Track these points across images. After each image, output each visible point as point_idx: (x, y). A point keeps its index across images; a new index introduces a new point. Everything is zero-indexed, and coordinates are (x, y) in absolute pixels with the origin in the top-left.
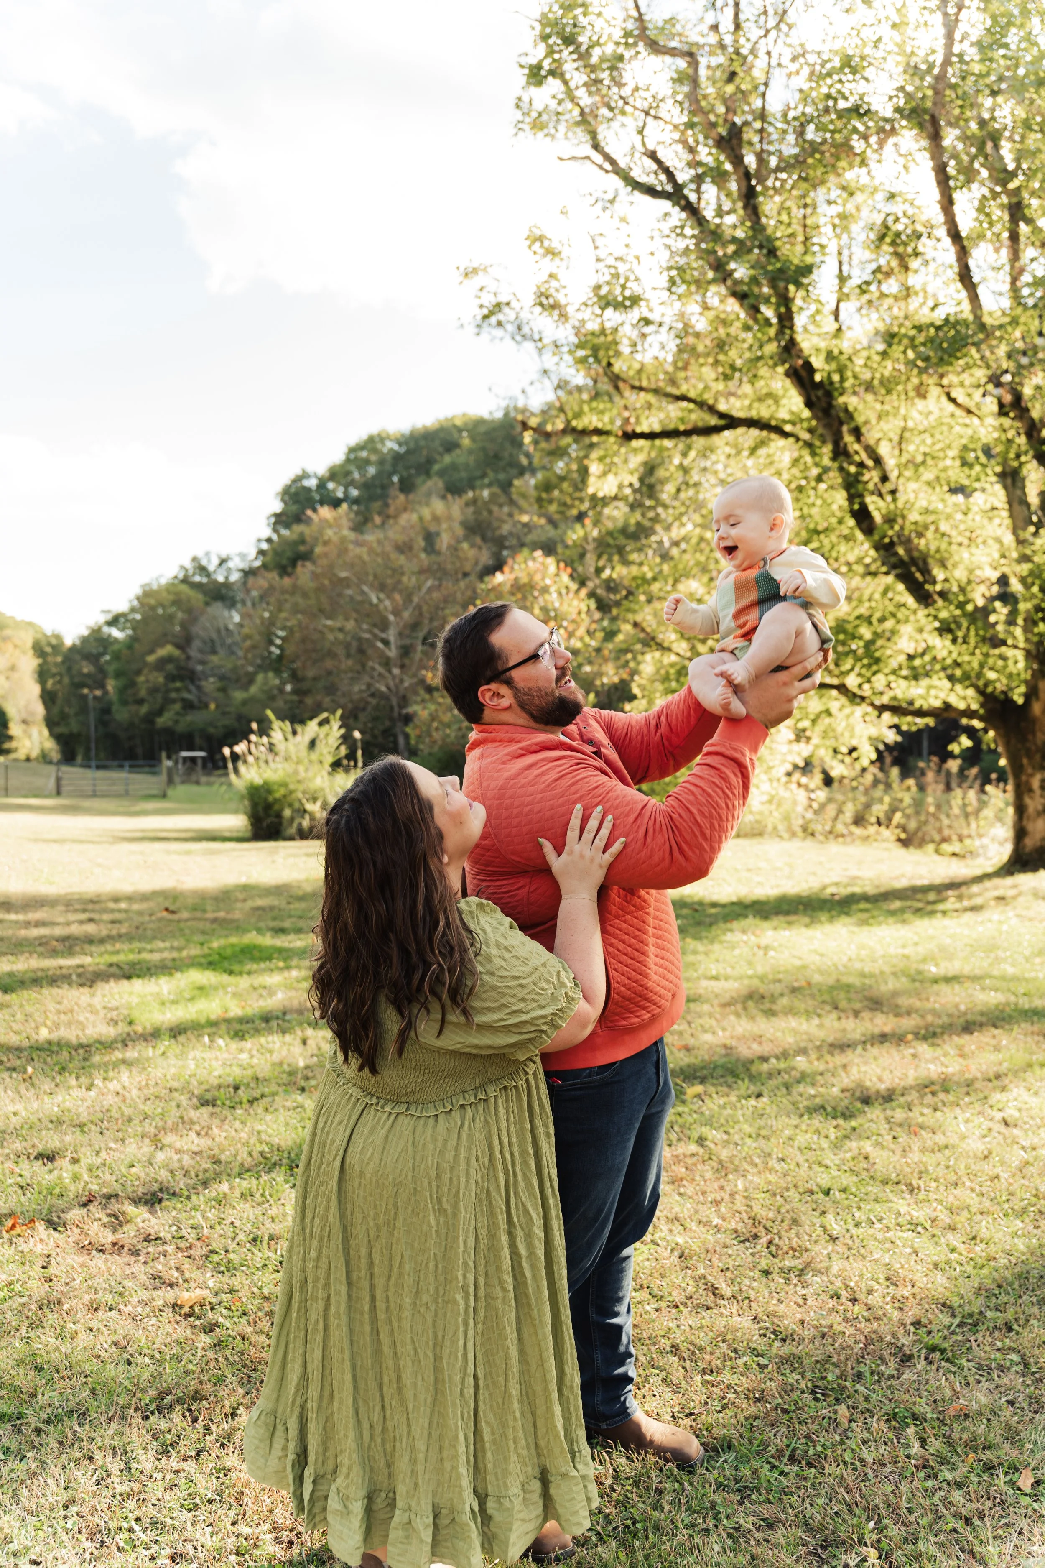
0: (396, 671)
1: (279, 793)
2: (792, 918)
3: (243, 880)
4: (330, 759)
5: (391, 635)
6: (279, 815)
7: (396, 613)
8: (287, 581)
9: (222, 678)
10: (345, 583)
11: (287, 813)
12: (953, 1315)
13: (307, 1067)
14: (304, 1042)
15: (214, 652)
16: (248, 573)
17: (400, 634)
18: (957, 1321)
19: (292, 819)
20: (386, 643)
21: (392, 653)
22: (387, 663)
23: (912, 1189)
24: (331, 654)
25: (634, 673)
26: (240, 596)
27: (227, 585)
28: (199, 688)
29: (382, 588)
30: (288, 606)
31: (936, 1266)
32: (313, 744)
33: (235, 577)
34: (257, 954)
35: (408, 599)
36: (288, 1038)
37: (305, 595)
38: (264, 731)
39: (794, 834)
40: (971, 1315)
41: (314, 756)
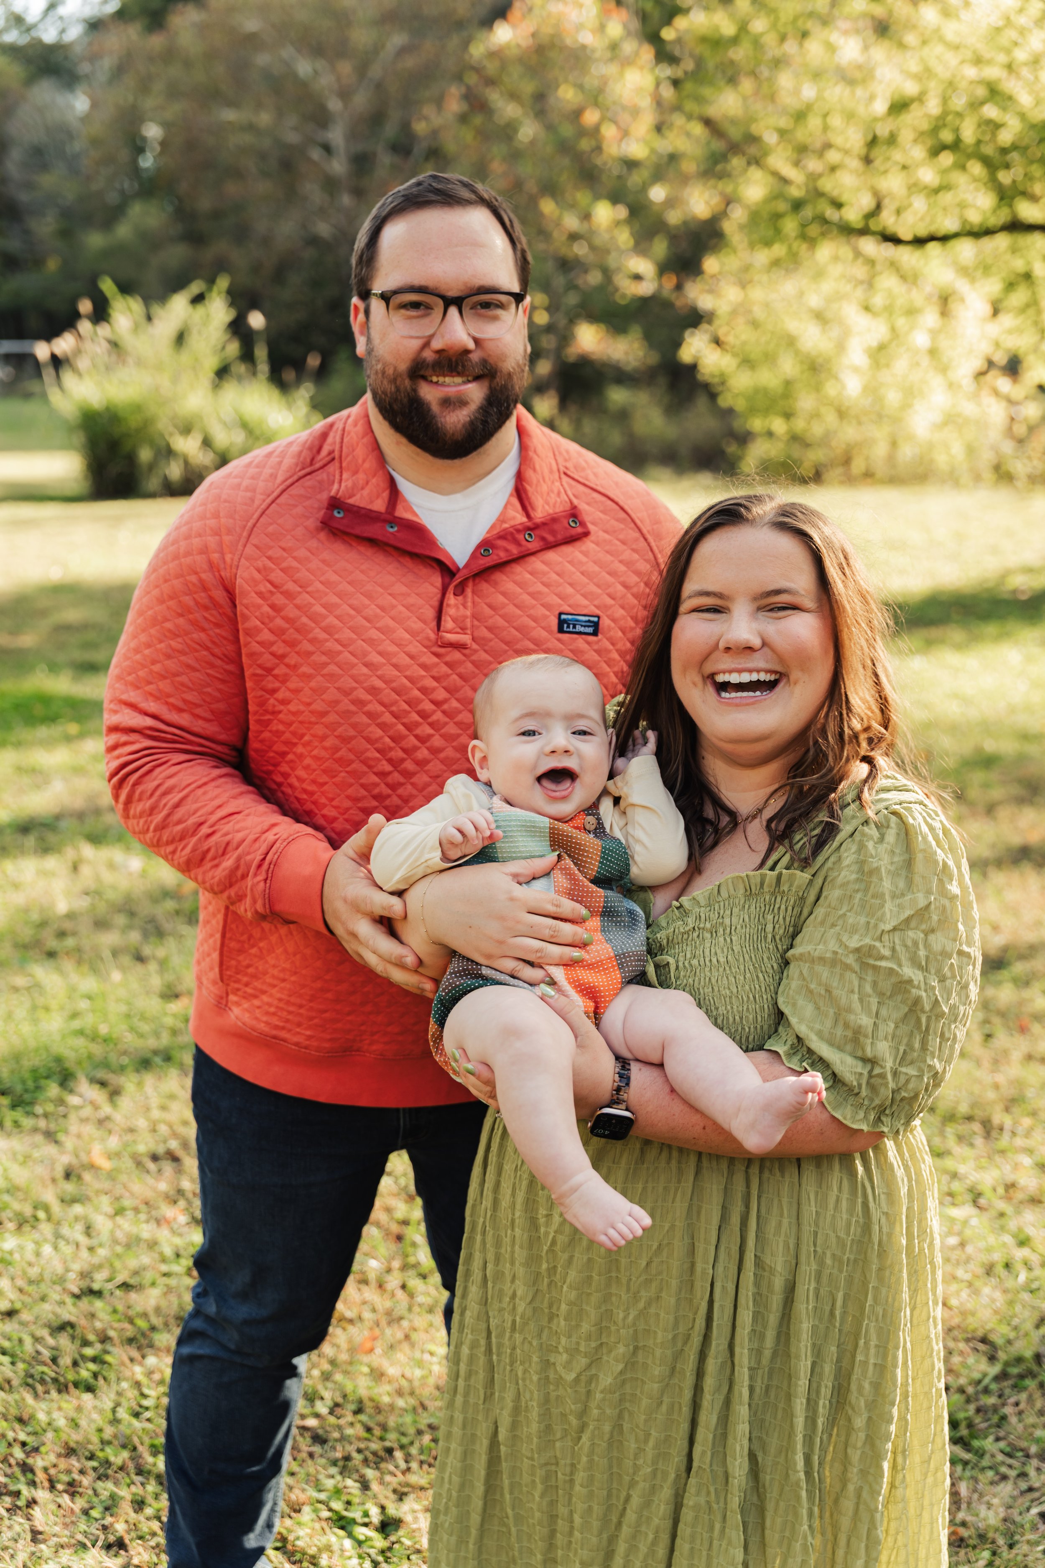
0: (346, 200)
1: (134, 422)
2: (934, 632)
3: (55, 574)
4: (211, 363)
5: (336, 136)
6: (131, 459)
7: (345, 94)
8: (157, 41)
9: (66, 214)
10: (252, 40)
11: (145, 455)
12: (992, 1358)
13: (71, 916)
14: (75, 868)
15: (44, 167)
16: (95, 25)
17: (352, 135)
18: (995, 1370)
19: (151, 467)
20: (327, 149)
21: (338, 166)
22: (331, 185)
23: (989, 1129)
24: (237, 173)
25: (729, 201)
26: (84, 68)
27: (57, 48)
28: (27, 232)
29: (318, 50)
30: (158, 86)
31: (989, 1270)
32: (180, 339)
33: (74, 33)
34: (39, 710)
35: (362, 70)
36: (51, 862)
37: (188, 64)
38: (101, 314)
39: (977, 478)
40: (1019, 1360)
41: (185, 357)
